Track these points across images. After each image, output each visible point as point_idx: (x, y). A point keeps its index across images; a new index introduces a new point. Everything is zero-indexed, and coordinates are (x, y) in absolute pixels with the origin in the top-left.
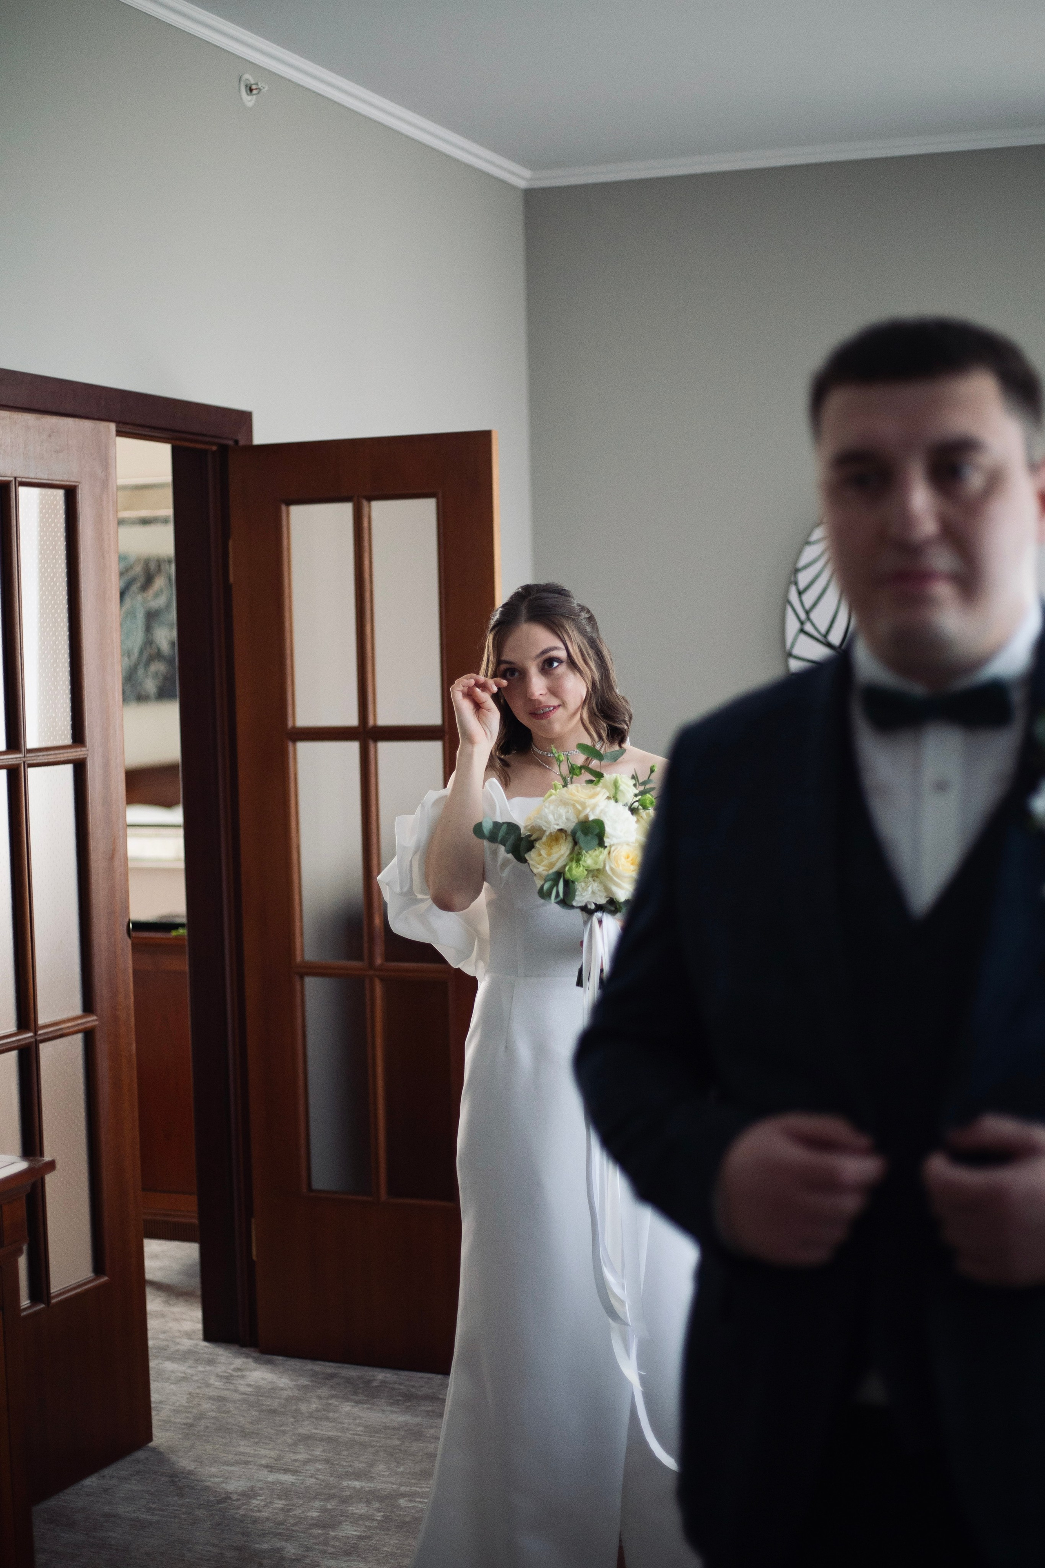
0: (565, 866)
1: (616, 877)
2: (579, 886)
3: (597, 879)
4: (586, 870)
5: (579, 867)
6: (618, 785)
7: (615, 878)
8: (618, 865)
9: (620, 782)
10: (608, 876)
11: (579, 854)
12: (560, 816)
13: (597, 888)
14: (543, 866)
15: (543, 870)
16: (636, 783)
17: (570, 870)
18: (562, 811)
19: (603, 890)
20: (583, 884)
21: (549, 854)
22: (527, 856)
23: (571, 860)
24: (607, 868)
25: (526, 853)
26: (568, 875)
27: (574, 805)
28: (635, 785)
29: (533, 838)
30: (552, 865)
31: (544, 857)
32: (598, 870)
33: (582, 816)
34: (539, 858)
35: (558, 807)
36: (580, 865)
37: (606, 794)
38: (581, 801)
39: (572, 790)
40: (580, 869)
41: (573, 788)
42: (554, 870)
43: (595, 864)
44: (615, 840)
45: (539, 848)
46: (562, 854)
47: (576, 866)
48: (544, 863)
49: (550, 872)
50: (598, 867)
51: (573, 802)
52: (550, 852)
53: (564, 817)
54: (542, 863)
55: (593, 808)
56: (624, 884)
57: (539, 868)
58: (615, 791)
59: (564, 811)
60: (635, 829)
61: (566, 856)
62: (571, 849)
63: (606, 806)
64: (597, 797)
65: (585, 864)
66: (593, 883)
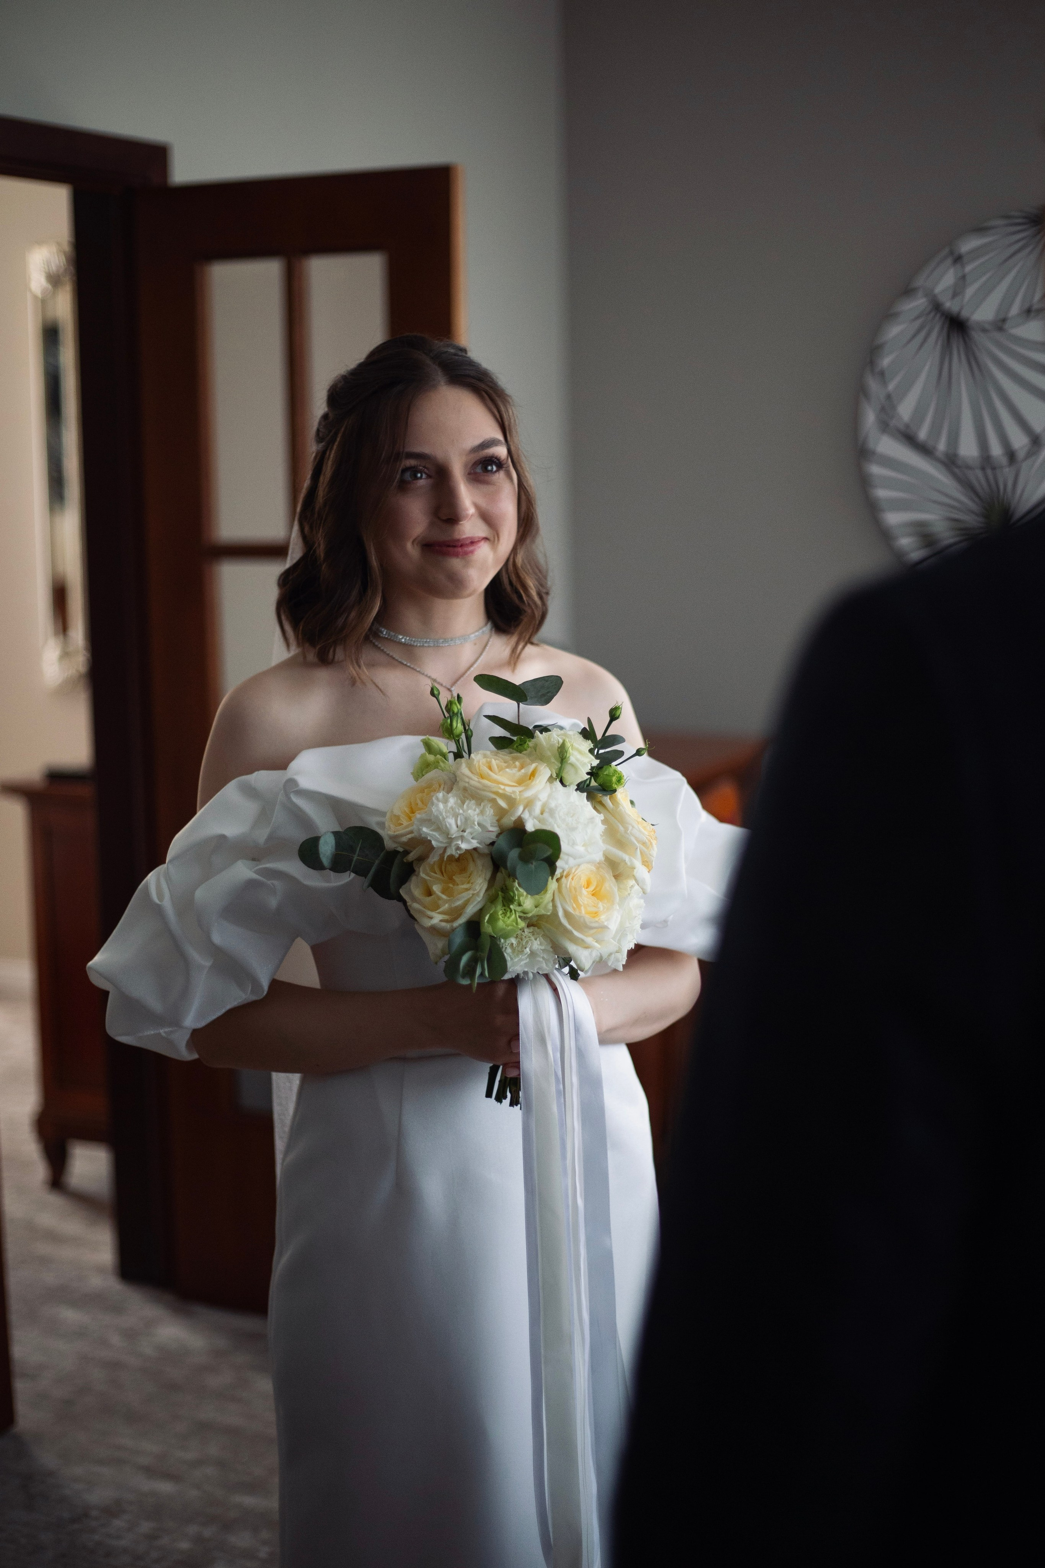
0: (481, 912)
1: (576, 930)
2: (509, 945)
3: (541, 930)
4: (522, 919)
5: (508, 913)
6: (567, 756)
7: (576, 933)
8: (579, 906)
9: (569, 750)
10: (560, 926)
11: (507, 889)
12: (467, 821)
13: (540, 947)
14: (441, 913)
15: (441, 921)
16: (593, 746)
17: (493, 919)
18: (472, 811)
19: (551, 950)
20: (513, 940)
21: (448, 892)
22: (402, 892)
23: (493, 900)
24: (561, 913)
25: (400, 887)
26: (487, 930)
27: (494, 801)
28: (591, 751)
29: (411, 857)
30: (456, 913)
31: (439, 898)
32: (540, 917)
33: (510, 821)
34: (428, 899)
35: (463, 803)
36: (511, 911)
37: (545, 772)
38: (504, 790)
39: (479, 766)
40: (509, 918)
41: (479, 762)
42: (462, 920)
43: (536, 907)
44: (572, 861)
45: (427, 878)
46: (476, 890)
47: (503, 913)
48: (438, 907)
49: (456, 924)
50: (543, 912)
51: (484, 790)
52: (451, 885)
53: (476, 823)
54: (435, 907)
55: (529, 804)
56: (589, 940)
57: (431, 918)
58: (560, 765)
59: (476, 813)
60: (601, 835)
61: (482, 894)
62: (491, 882)
63: (550, 796)
64: (530, 779)
65: (519, 909)
66: (533, 938)
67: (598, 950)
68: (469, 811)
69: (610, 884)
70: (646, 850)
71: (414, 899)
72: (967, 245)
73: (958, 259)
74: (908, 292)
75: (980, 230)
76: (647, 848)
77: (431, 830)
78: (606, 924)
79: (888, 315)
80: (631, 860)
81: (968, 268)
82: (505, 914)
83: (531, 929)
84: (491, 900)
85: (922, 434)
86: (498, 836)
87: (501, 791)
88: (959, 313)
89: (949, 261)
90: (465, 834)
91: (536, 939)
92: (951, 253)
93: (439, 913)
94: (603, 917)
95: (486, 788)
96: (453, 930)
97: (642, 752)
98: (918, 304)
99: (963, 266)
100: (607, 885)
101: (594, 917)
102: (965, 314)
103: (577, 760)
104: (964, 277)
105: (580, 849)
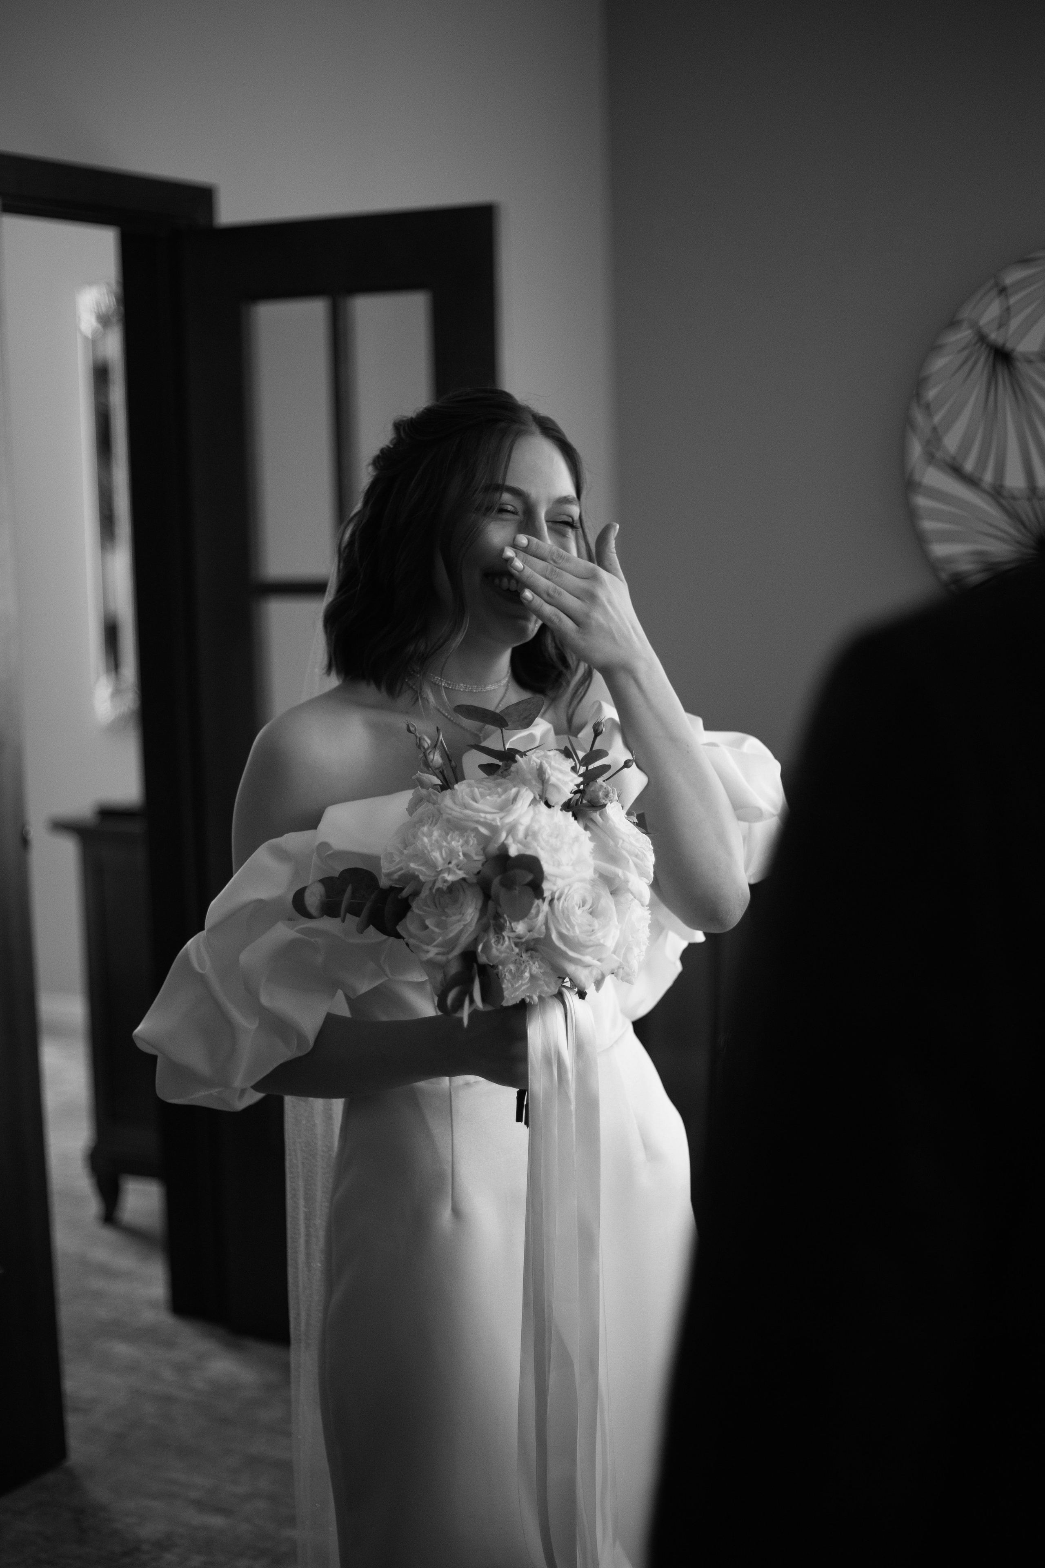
0: (476, 941)
1: (572, 949)
2: (507, 971)
3: (537, 954)
4: (516, 945)
5: (502, 941)
6: (547, 776)
7: (571, 954)
8: (572, 926)
9: (549, 771)
10: (555, 948)
11: (497, 916)
12: (452, 852)
13: (540, 971)
14: (436, 946)
15: (437, 954)
16: (576, 764)
17: (487, 948)
18: (456, 844)
20: (512, 967)
21: (441, 925)
22: (399, 929)
23: (485, 929)
24: (554, 936)
25: (397, 924)
26: (483, 959)
27: (476, 830)
28: (574, 769)
29: (405, 893)
30: (450, 944)
31: (433, 932)
32: (537, 940)
33: (493, 848)
35: (447, 834)
36: (504, 938)
37: (527, 795)
38: (485, 818)
39: (462, 796)
40: (502, 945)
41: (462, 792)
42: (457, 952)
43: (529, 931)
44: (560, 883)
45: (421, 913)
46: (466, 920)
47: (497, 941)
48: (433, 940)
49: (451, 956)
50: (536, 935)
51: (467, 821)
52: (443, 918)
53: (461, 854)
54: (430, 941)
55: (512, 830)
56: (587, 959)
57: (428, 952)
58: (541, 787)
59: (460, 843)
60: (591, 852)
61: (474, 924)
62: (483, 911)
63: (533, 819)
64: (512, 803)
65: (512, 935)
66: (531, 963)
67: (598, 968)
68: (453, 843)
69: (607, 901)
70: (640, 862)
71: (411, 936)
72: (1012, 277)
73: (1003, 291)
74: (953, 324)
75: (1025, 261)
76: (642, 860)
77: (418, 865)
78: (602, 941)
79: (934, 348)
80: (624, 874)
81: (1012, 300)
82: (497, 942)
83: (529, 954)
84: (484, 929)
85: (969, 466)
86: (483, 865)
87: (482, 820)
88: (1004, 344)
89: (994, 292)
90: (450, 866)
91: (534, 963)
92: (997, 284)
93: (435, 946)
94: (599, 934)
95: (468, 818)
96: (448, 961)
97: (630, 764)
98: (963, 335)
99: (1007, 297)
100: (603, 902)
101: (590, 936)
102: (1009, 345)
103: (559, 780)
104: (1008, 309)
105: (567, 869)
